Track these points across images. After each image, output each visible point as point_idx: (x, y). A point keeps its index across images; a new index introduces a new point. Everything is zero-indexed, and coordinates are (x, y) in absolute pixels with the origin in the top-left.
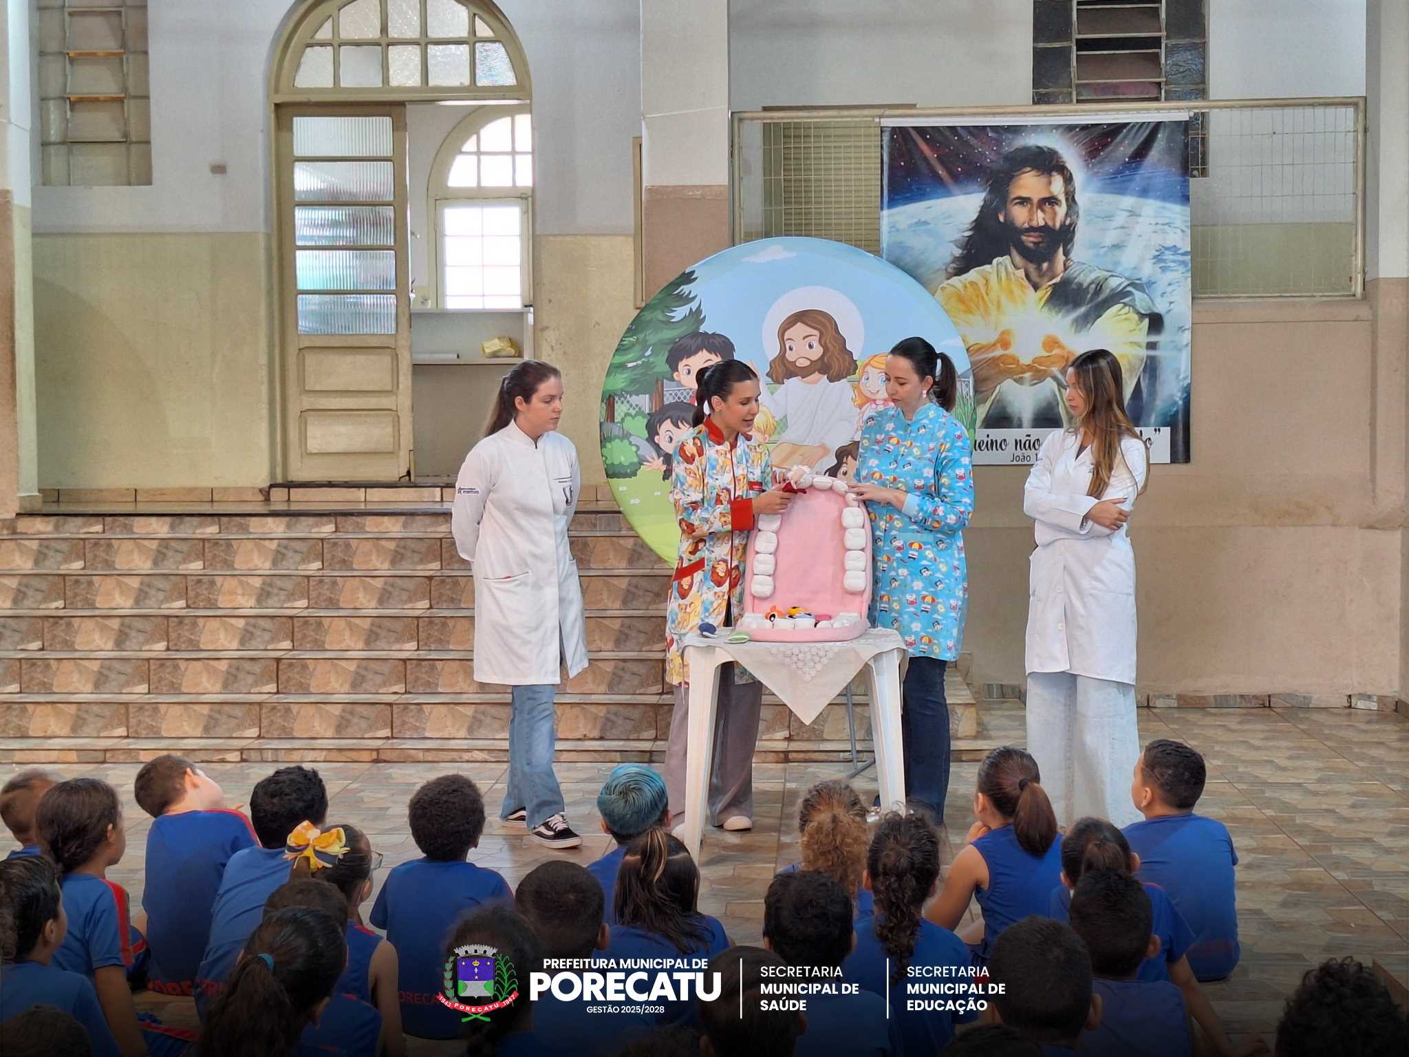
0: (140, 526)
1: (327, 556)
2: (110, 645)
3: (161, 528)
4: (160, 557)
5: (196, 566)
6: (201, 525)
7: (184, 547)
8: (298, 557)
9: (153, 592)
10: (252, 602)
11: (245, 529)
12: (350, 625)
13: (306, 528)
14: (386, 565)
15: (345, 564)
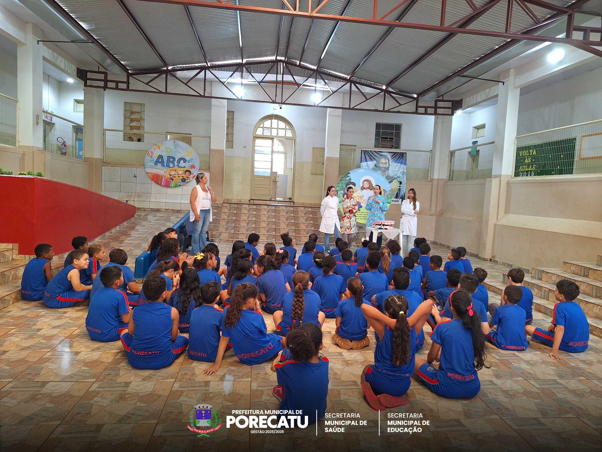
0: (243, 206)
1: (276, 212)
2: (246, 225)
3: (247, 206)
4: (249, 211)
5: (255, 213)
6: (253, 206)
7: (253, 209)
8: (271, 212)
9: (250, 217)
10: (266, 219)
11: (260, 207)
12: (284, 223)
13: (270, 208)
14: (285, 214)
15: (279, 214)
